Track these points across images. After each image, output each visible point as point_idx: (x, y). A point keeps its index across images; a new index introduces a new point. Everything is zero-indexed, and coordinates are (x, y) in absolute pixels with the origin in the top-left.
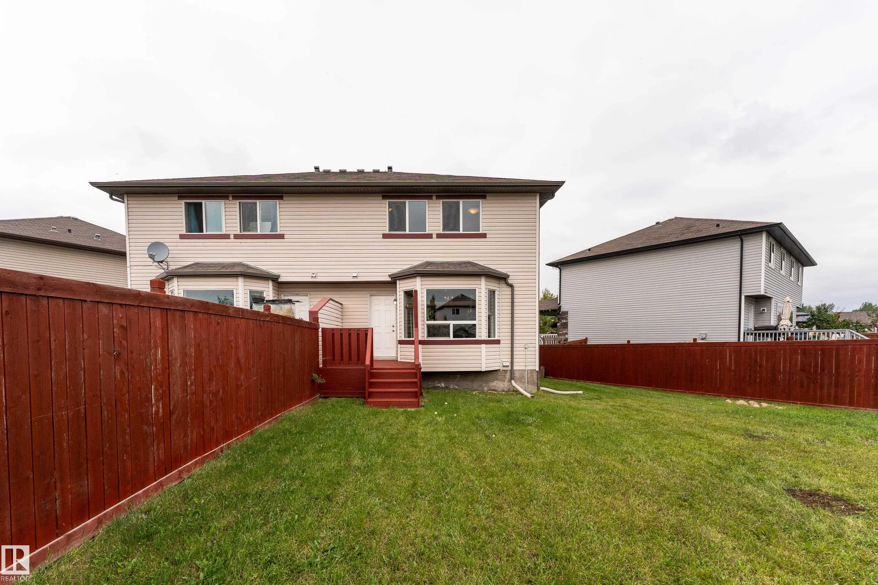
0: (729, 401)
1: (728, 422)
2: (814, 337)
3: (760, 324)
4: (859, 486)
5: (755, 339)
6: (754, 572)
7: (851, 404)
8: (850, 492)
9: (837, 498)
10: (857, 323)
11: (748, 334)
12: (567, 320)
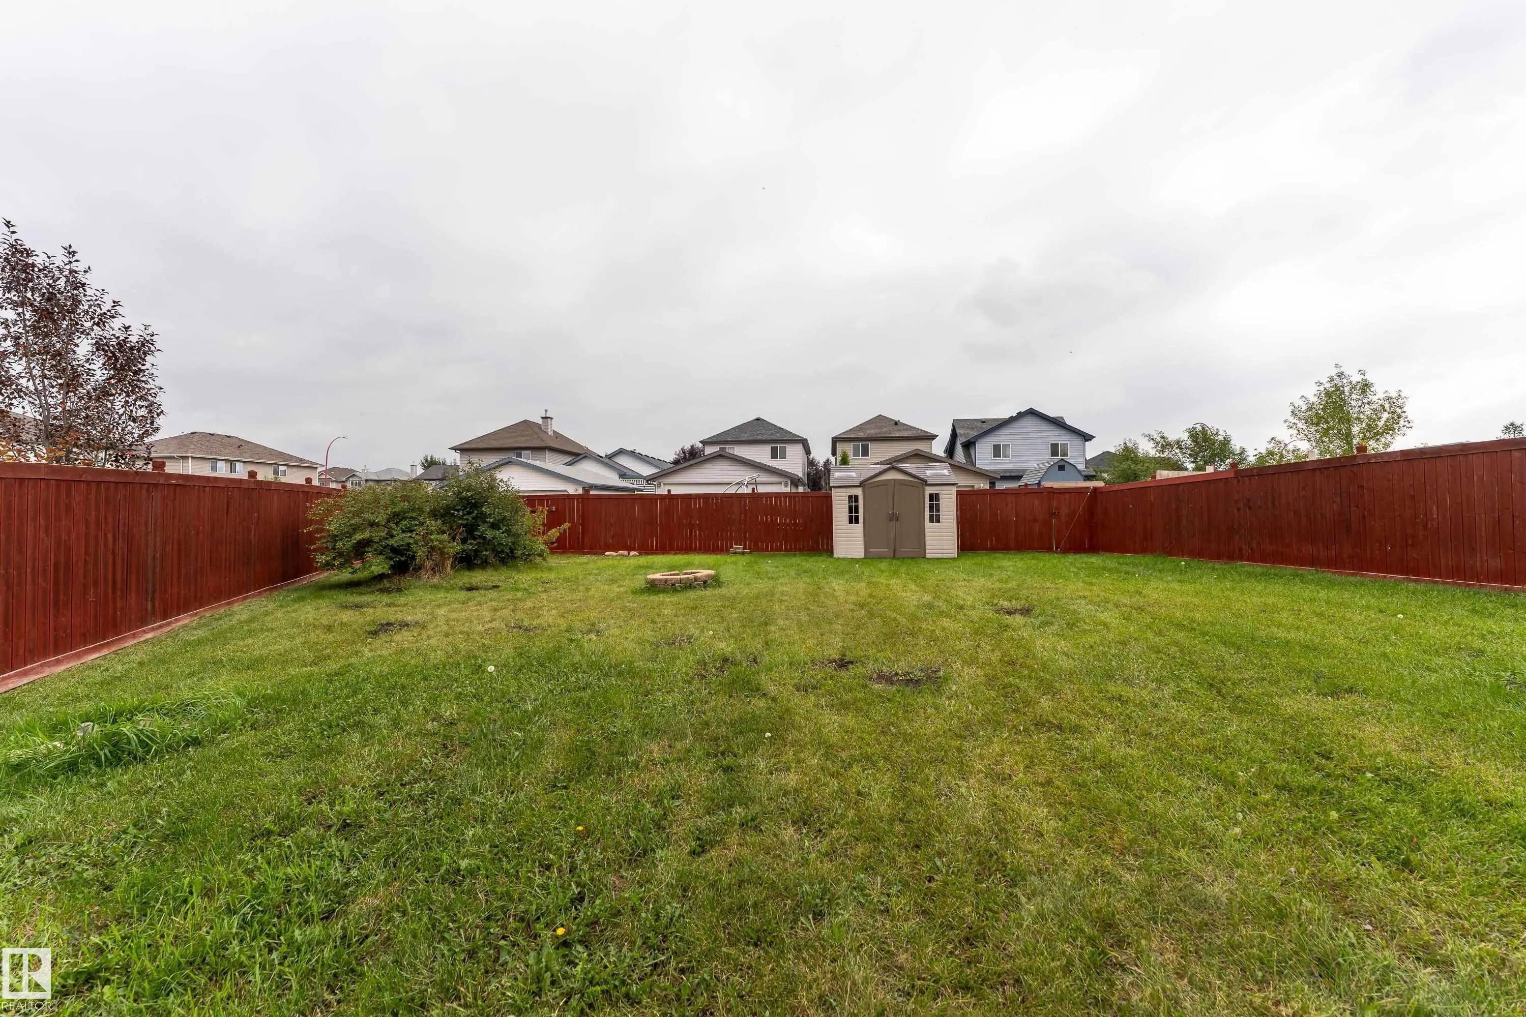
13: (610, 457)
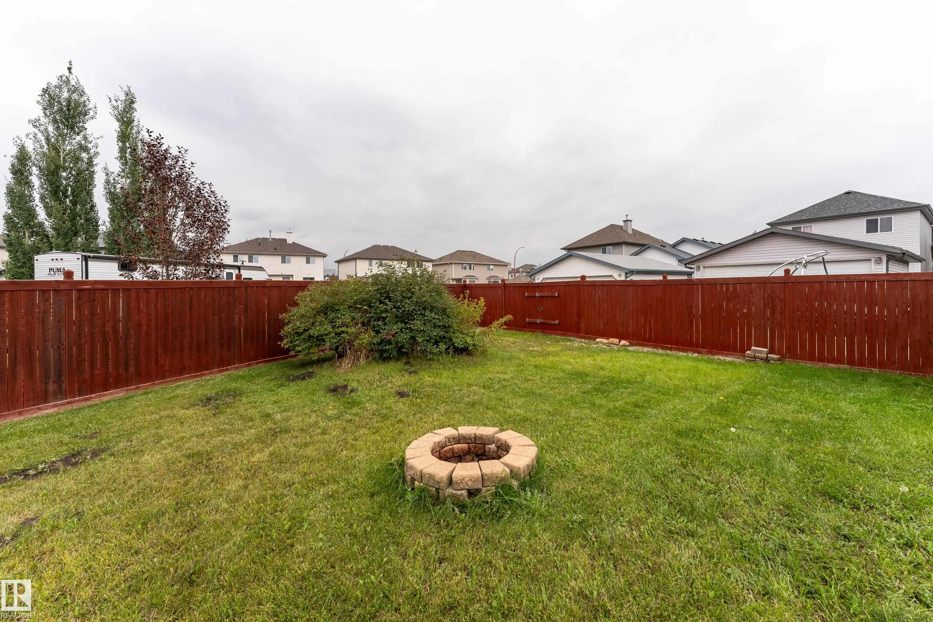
13: (674, 246)
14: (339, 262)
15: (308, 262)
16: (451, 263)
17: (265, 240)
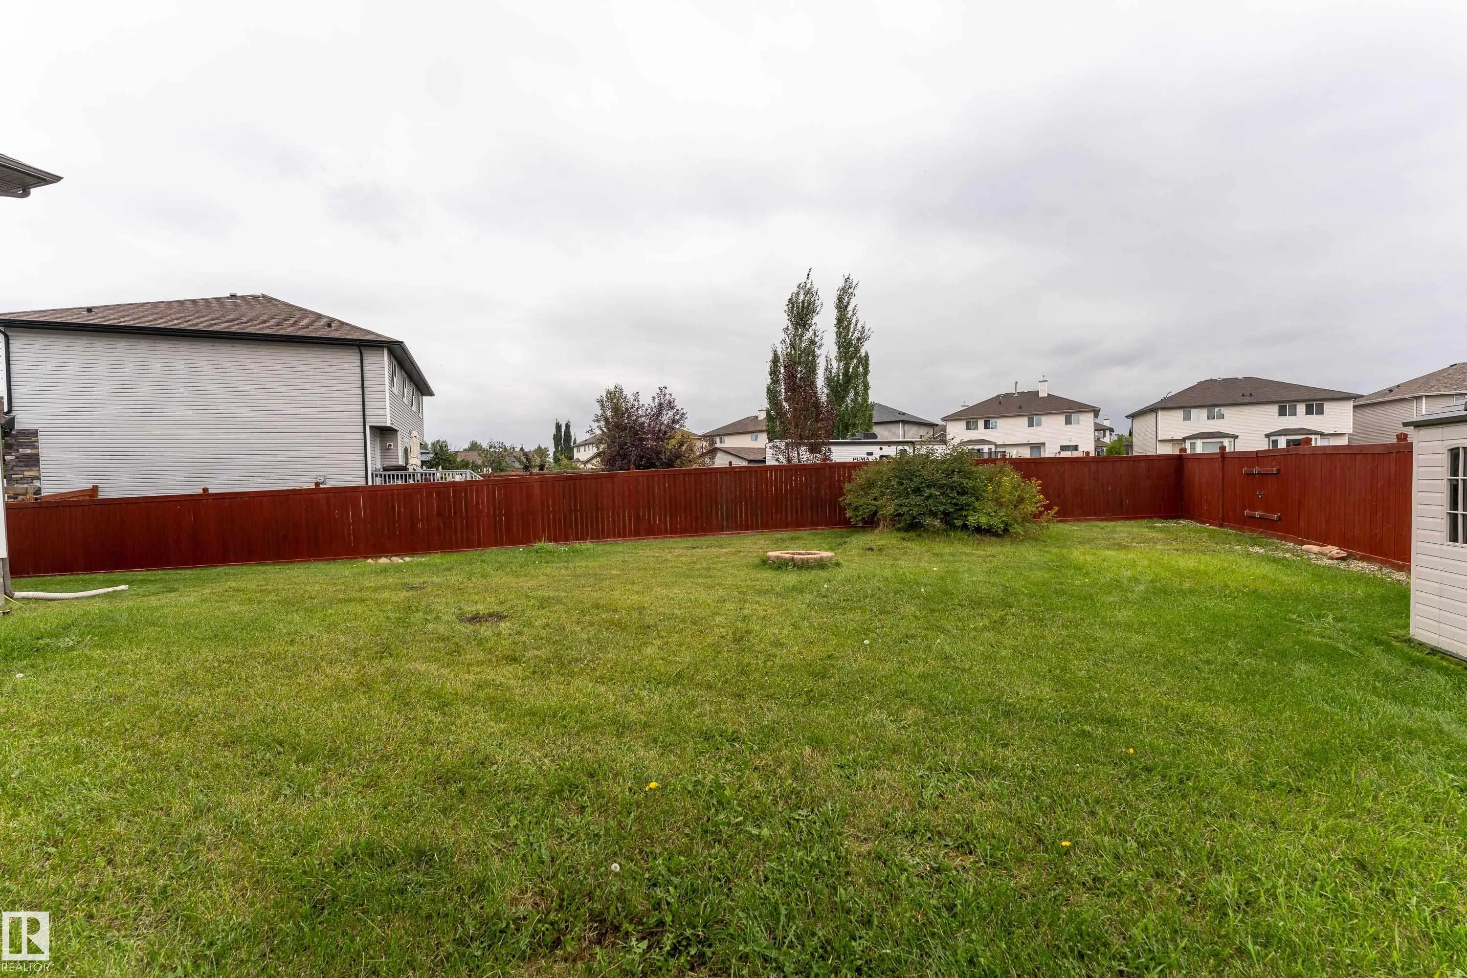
0: (370, 561)
1: (382, 581)
2: (442, 478)
3: (387, 464)
4: (502, 603)
5: (385, 482)
6: (456, 676)
7: (479, 546)
8: (496, 608)
9: (490, 615)
10: (473, 463)
11: (376, 476)
12: (37, 448)
14: (1133, 416)
15: (1068, 422)
16: (1418, 398)
17: (1008, 396)
